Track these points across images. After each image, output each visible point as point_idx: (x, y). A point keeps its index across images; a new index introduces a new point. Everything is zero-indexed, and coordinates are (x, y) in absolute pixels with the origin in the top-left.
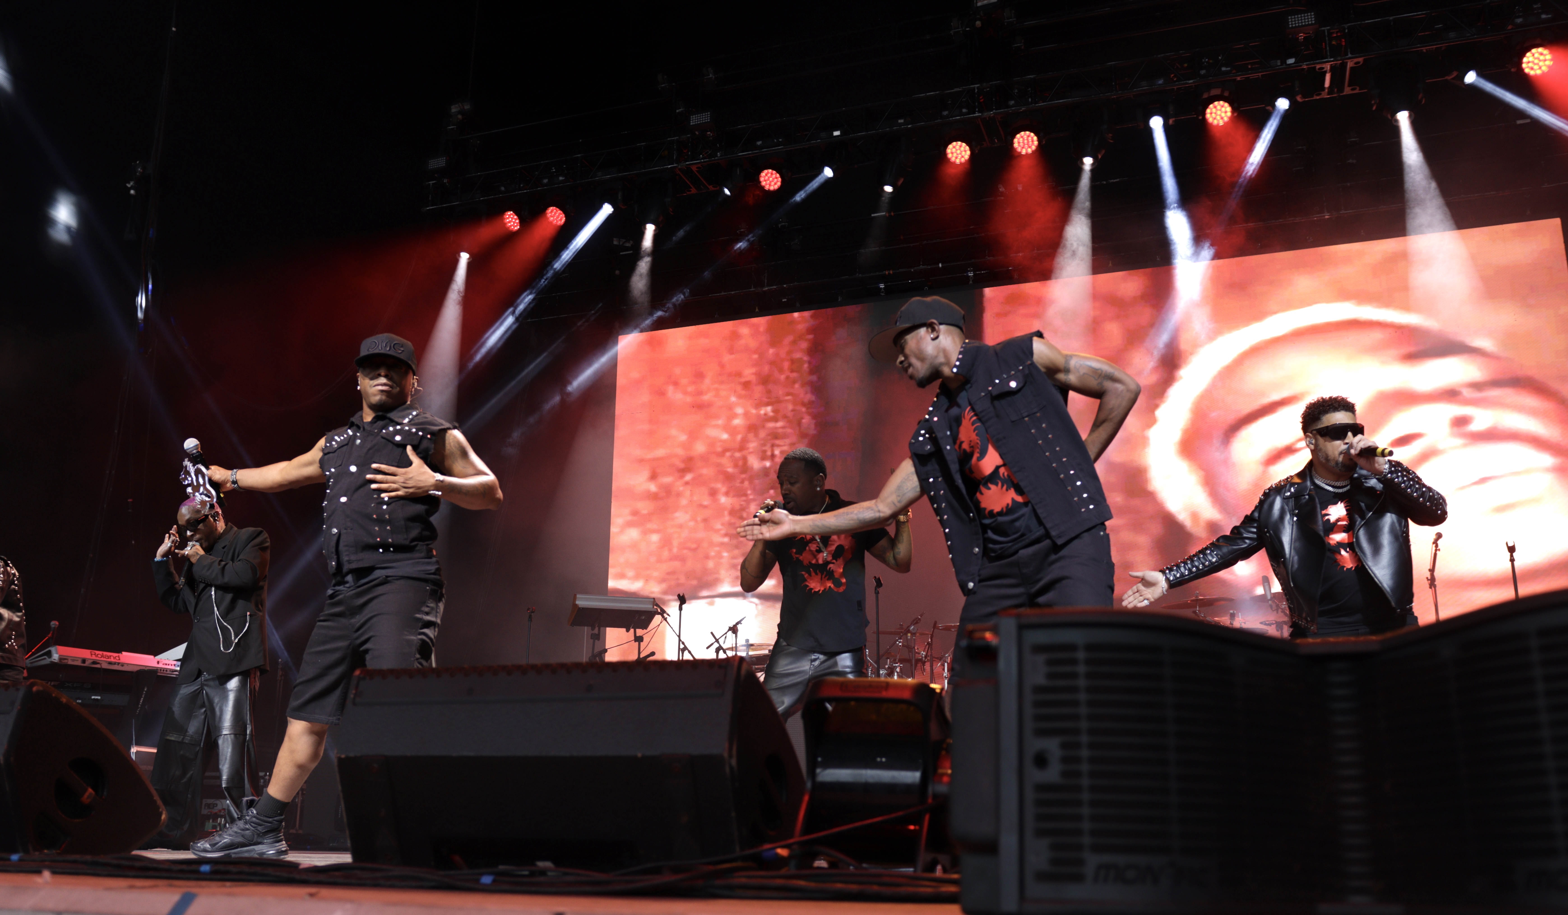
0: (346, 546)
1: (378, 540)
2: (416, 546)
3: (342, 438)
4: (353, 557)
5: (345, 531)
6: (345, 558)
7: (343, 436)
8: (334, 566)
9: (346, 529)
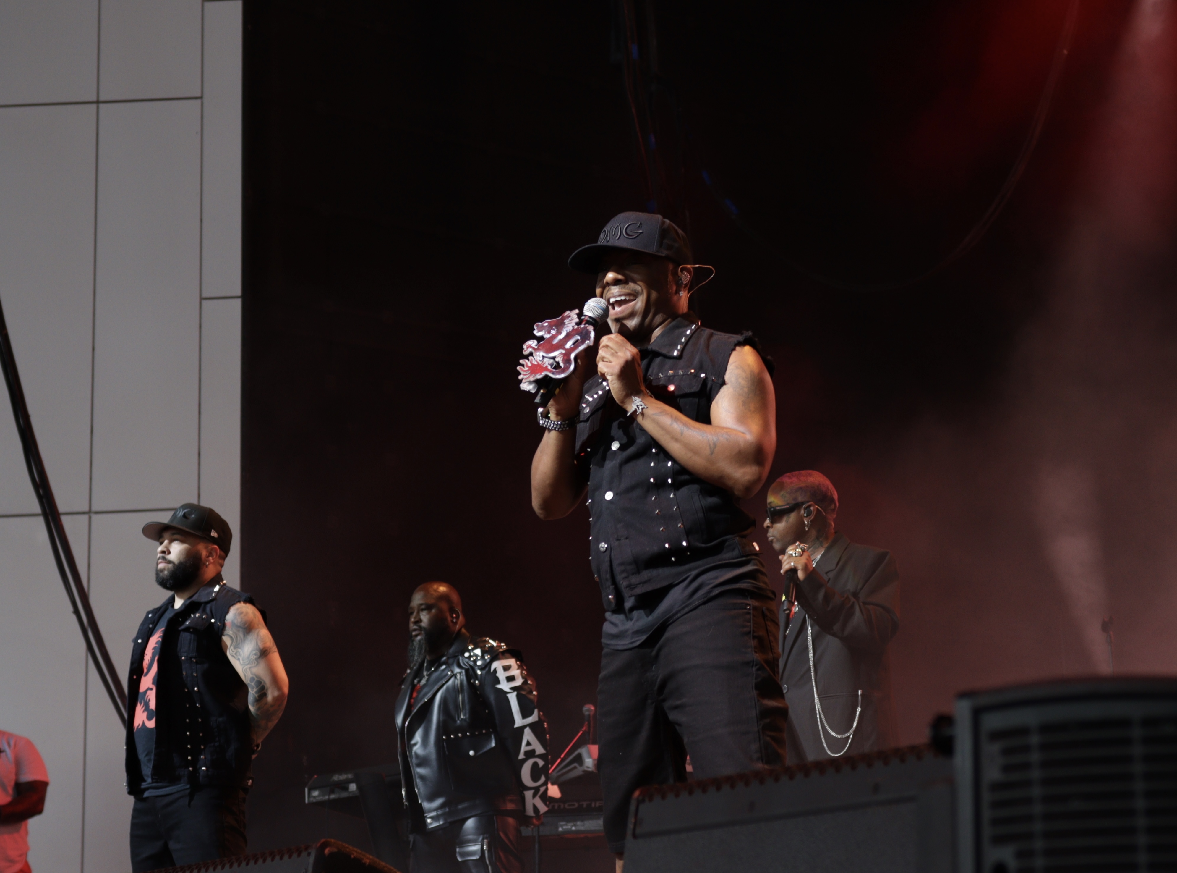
0: (622, 564)
1: (667, 546)
2: (724, 541)
3: (595, 396)
4: (635, 579)
5: (617, 543)
6: (623, 584)
7: (597, 393)
8: (613, 601)
9: (618, 540)
